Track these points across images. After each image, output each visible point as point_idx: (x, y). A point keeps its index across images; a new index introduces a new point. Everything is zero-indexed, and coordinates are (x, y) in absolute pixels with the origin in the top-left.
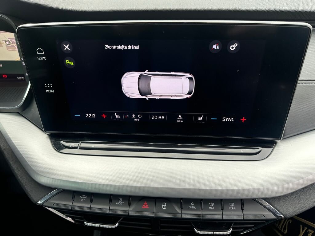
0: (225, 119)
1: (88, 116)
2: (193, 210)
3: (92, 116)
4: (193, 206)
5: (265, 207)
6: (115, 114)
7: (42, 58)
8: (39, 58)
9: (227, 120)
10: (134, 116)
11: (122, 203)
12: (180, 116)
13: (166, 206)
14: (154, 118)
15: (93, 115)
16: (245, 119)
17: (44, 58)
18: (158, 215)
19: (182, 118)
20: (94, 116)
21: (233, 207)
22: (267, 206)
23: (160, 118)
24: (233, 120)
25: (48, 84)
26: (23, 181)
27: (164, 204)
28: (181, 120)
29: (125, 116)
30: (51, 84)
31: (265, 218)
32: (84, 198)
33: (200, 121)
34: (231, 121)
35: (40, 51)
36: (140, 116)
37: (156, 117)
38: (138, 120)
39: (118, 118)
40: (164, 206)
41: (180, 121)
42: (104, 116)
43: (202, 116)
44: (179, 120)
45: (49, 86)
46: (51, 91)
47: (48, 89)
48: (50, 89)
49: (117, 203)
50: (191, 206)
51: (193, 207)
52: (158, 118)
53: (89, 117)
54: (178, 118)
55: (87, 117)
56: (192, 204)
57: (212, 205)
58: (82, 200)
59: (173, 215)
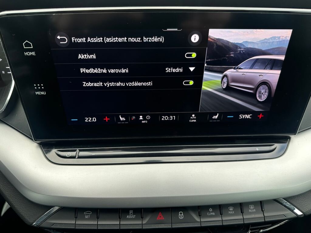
0: (242, 116)
1: (88, 120)
2: (212, 216)
3: (92, 120)
4: (212, 212)
5: (285, 206)
6: (120, 116)
7: (31, 53)
8: (26, 54)
9: (244, 117)
10: (141, 117)
11: (134, 216)
12: (193, 115)
13: (183, 215)
14: (164, 119)
15: (93, 118)
16: (262, 115)
17: (33, 53)
18: (175, 226)
19: (195, 118)
20: (95, 120)
21: (253, 209)
22: (287, 205)
23: (171, 119)
24: (251, 116)
25: (39, 85)
26: (12, 201)
27: (181, 214)
28: (194, 119)
29: (131, 118)
30: (42, 85)
31: (286, 218)
32: (88, 215)
33: (215, 119)
34: (247, 118)
35: (27, 45)
36: (148, 117)
37: (166, 118)
38: (146, 122)
39: (123, 121)
40: (181, 216)
41: (193, 121)
42: (107, 119)
43: (218, 114)
44: (192, 119)
45: (39, 86)
46: (43, 93)
47: (38, 90)
48: (41, 90)
49: (128, 217)
50: (210, 212)
51: (211, 214)
52: (168, 119)
53: (89, 122)
54: (191, 118)
55: (86, 121)
56: (211, 210)
57: (231, 209)
58: (87, 217)
59: (191, 224)
